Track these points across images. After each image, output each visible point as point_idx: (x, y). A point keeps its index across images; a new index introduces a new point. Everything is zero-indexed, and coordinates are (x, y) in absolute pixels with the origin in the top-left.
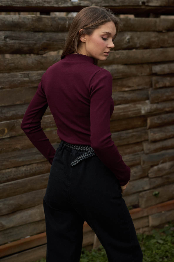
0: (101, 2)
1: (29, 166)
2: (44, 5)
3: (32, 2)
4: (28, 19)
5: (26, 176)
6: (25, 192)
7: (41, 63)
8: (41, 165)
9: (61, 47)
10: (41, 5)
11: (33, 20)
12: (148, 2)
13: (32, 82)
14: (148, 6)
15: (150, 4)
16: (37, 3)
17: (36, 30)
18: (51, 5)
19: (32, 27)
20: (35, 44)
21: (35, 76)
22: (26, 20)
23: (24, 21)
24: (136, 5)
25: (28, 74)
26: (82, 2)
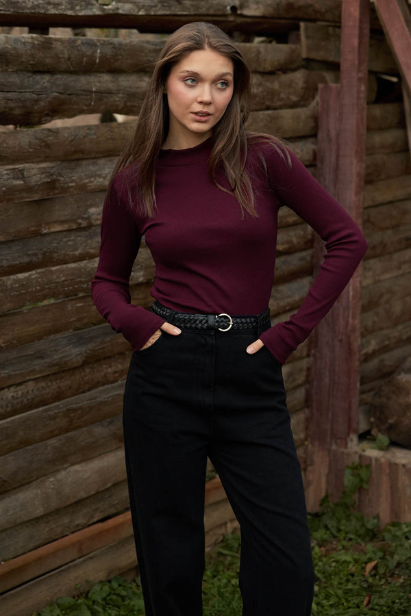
0: (156, 6)
1: (19, 388)
2: (48, 10)
3: (24, 5)
4: (24, 43)
5: (15, 412)
6: (11, 450)
7: (48, 146)
8: (43, 384)
9: (85, 108)
10: (42, 11)
11: (33, 45)
12: (242, 7)
13: (29, 189)
14: (242, 16)
15: (246, 12)
16: (33, 7)
17: (39, 69)
18: (61, 12)
19: (32, 62)
20: (37, 101)
21: (35, 175)
22: (19, 46)
23: (15, 48)
24: (220, 13)
25: (22, 171)
26: (120, 5)
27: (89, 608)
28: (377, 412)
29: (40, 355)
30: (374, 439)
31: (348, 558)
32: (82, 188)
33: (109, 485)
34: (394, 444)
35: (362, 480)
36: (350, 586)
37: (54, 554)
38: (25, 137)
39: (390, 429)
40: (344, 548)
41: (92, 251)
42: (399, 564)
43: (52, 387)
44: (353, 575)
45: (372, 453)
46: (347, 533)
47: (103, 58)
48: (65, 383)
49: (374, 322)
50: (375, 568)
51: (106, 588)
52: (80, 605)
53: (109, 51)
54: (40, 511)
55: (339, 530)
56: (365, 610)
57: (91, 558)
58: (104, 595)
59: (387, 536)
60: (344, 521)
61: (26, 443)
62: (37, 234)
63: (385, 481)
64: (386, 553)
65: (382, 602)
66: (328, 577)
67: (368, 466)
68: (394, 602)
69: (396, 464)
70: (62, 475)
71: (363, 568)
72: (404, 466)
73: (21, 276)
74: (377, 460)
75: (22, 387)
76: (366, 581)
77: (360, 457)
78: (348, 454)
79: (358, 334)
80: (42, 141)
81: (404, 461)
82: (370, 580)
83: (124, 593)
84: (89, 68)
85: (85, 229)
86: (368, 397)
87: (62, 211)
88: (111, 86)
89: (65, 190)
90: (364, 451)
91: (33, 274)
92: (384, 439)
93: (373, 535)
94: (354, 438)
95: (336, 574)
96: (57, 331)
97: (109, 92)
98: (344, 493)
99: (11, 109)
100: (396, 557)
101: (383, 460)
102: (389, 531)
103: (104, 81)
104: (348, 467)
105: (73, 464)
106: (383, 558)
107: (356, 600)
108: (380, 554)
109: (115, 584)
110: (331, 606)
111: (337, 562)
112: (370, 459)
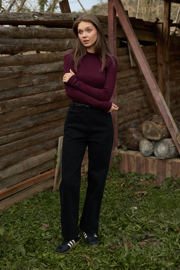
0: (51, 18)
1: (14, 134)
2: (17, 19)
3: (10, 18)
5: (13, 141)
6: (12, 152)
7: (19, 60)
8: (21, 133)
9: (30, 49)
10: (16, 20)
13: (14, 74)
16: (13, 19)
17: (15, 37)
18: (22, 20)
19: (13, 35)
20: (15, 47)
21: (16, 69)
22: (9, 30)
23: (8, 31)
24: (70, 20)
25: (12, 68)
26: (40, 18)
27: (38, 199)
28: (123, 140)
29: (20, 124)
30: (122, 148)
31: (116, 183)
32: (30, 74)
33: (42, 163)
34: (128, 149)
35: (119, 160)
36: (116, 190)
37: (27, 183)
38: (12, 58)
39: (127, 145)
40: (114, 180)
41: (34, 93)
42: (131, 184)
43: (24, 133)
44: (117, 188)
45: (122, 152)
46: (115, 176)
47: (35, 33)
48: (28, 132)
49: (122, 114)
50: (124, 185)
51: (43, 194)
52: (35, 198)
53: (36, 31)
54: (22, 171)
55: (113, 175)
56: (121, 197)
57: (38, 185)
58: (43, 195)
59: (127, 176)
60: (114, 173)
61: (16, 150)
62: (17, 87)
63: (126, 160)
64: (127, 181)
65: (126, 194)
66: (110, 188)
67: (121, 156)
68: (129, 194)
69: (129, 155)
70: (28, 160)
71: (120, 185)
72: (131, 155)
73: (13, 100)
74: (123, 154)
75: (15, 134)
76: (121, 189)
77: (118, 153)
78: (115, 153)
79: (116, 116)
80: (17, 59)
81: (131, 154)
82: (122, 188)
83: (48, 195)
84: (31, 37)
85: (32, 86)
86: (120, 136)
87: (25, 80)
88: (38, 42)
89: (25, 74)
90: (120, 151)
91: (16, 99)
92: (125, 148)
93: (123, 176)
94: (117, 148)
95: (112, 187)
96: (25, 117)
97: (38, 44)
98: (114, 164)
99: (7, 49)
100: (130, 182)
101: (125, 154)
102: (128, 175)
103: (36, 41)
104: (115, 156)
105: (31, 157)
106: (126, 182)
107: (118, 194)
108: (125, 181)
109: (46, 193)
110: (110, 196)
111: (112, 184)
112: (121, 153)
